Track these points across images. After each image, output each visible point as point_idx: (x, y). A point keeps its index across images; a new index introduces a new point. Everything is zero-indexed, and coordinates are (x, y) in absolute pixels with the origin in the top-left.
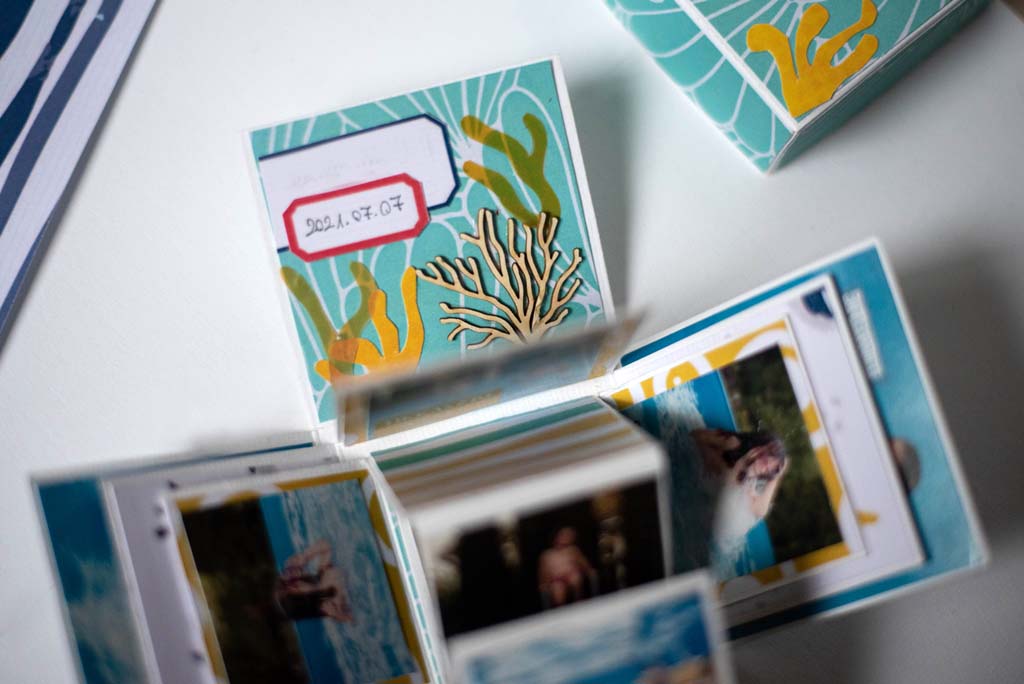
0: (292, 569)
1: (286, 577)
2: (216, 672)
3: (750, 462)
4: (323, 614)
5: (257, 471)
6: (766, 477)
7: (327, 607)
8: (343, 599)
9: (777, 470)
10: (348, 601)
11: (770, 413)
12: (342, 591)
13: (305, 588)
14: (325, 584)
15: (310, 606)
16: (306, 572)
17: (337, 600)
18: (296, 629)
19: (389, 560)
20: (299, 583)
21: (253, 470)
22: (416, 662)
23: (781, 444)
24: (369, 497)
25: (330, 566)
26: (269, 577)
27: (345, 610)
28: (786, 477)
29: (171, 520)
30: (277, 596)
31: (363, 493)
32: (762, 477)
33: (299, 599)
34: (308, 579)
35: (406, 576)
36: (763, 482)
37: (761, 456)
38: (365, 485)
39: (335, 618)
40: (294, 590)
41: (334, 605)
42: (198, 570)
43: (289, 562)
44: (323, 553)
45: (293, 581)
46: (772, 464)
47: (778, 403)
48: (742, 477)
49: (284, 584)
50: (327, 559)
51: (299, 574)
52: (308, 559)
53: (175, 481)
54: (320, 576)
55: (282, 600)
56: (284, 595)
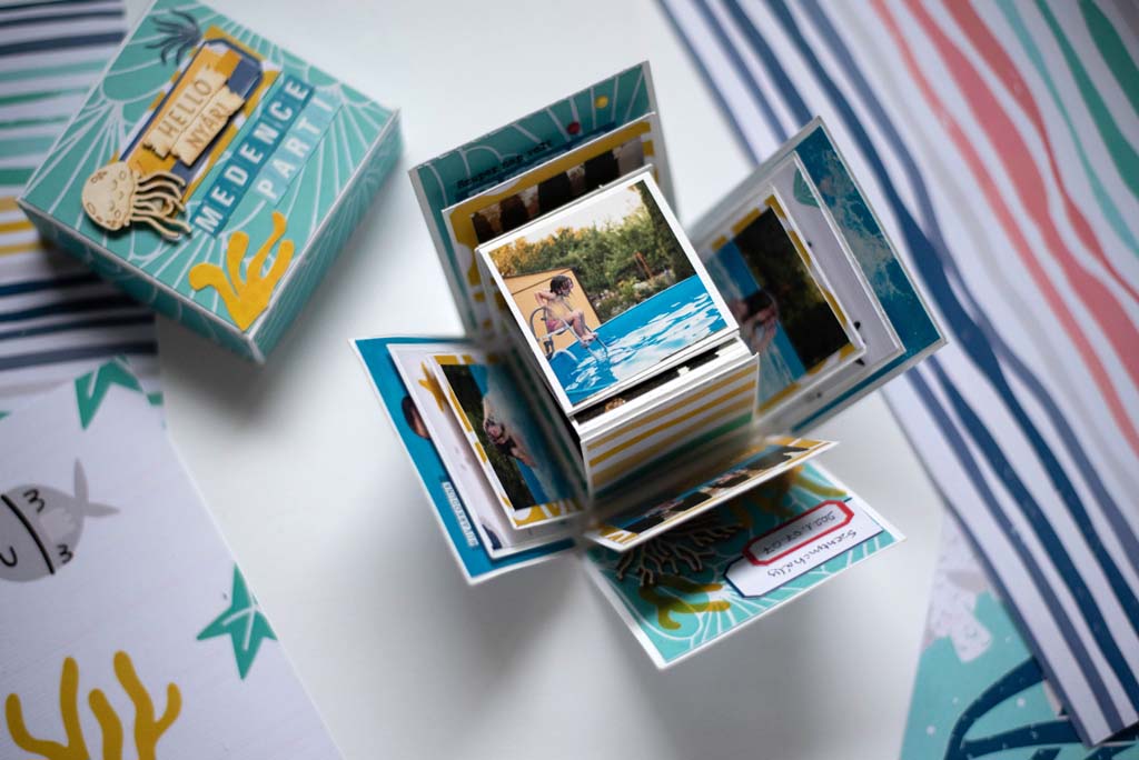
0: (772, 326)
1: (773, 319)
2: (794, 234)
5: (816, 395)
7: (743, 308)
13: (760, 316)
14: (750, 323)
16: (763, 328)
18: (757, 285)
21: (819, 395)
25: (750, 339)
26: (783, 317)
29: (855, 336)
30: (775, 304)
34: (759, 324)
39: (737, 302)
40: (766, 312)
41: (740, 311)
42: (826, 303)
43: (775, 330)
45: (768, 318)
49: (773, 314)
50: (753, 342)
51: (767, 325)
52: (764, 338)
53: (860, 365)
54: (754, 328)
55: (771, 302)
56: (771, 307)
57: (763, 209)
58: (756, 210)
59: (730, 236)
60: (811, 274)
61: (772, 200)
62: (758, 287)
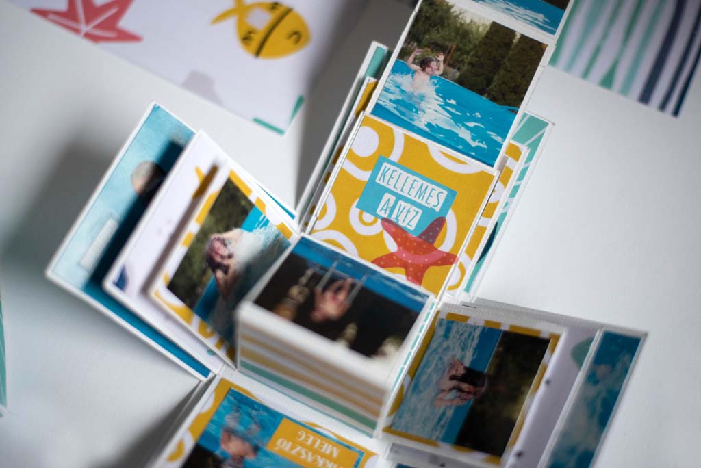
0: (465, 399)
1: (471, 396)
2: (545, 369)
3: (222, 257)
6: (224, 243)
7: (461, 371)
8: (449, 371)
9: (218, 239)
10: (447, 369)
11: (198, 265)
12: (447, 376)
13: (465, 386)
14: (454, 383)
16: (459, 394)
17: (453, 372)
18: (487, 369)
19: (409, 378)
20: (467, 390)
22: (437, 323)
23: (207, 247)
24: (393, 416)
25: (443, 391)
26: (480, 401)
27: (452, 366)
28: (219, 232)
30: (483, 390)
31: (394, 419)
32: (225, 245)
34: (460, 390)
35: (406, 367)
36: (227, 242)
37: (217, 253)
38: (389, 424)
39: (462, 364)
40: (472, 388)
41: (457, 370)
42: (514, 424)
43: (465, 403)
44: (441, 399)
45: (469, 393)
46: (217, 245)
47: (191, 264)
48: (230, 256)
49: (475, 394)
50: (441, 395)
51: (463, 395)
52: (452, 400)
55: (483, 386)
56: (479, 389)
57: (544, 335)
58: (539, 332)
59: (505, 327)
60: (527, 399)
61: (557, 338)
62: (486, 371)
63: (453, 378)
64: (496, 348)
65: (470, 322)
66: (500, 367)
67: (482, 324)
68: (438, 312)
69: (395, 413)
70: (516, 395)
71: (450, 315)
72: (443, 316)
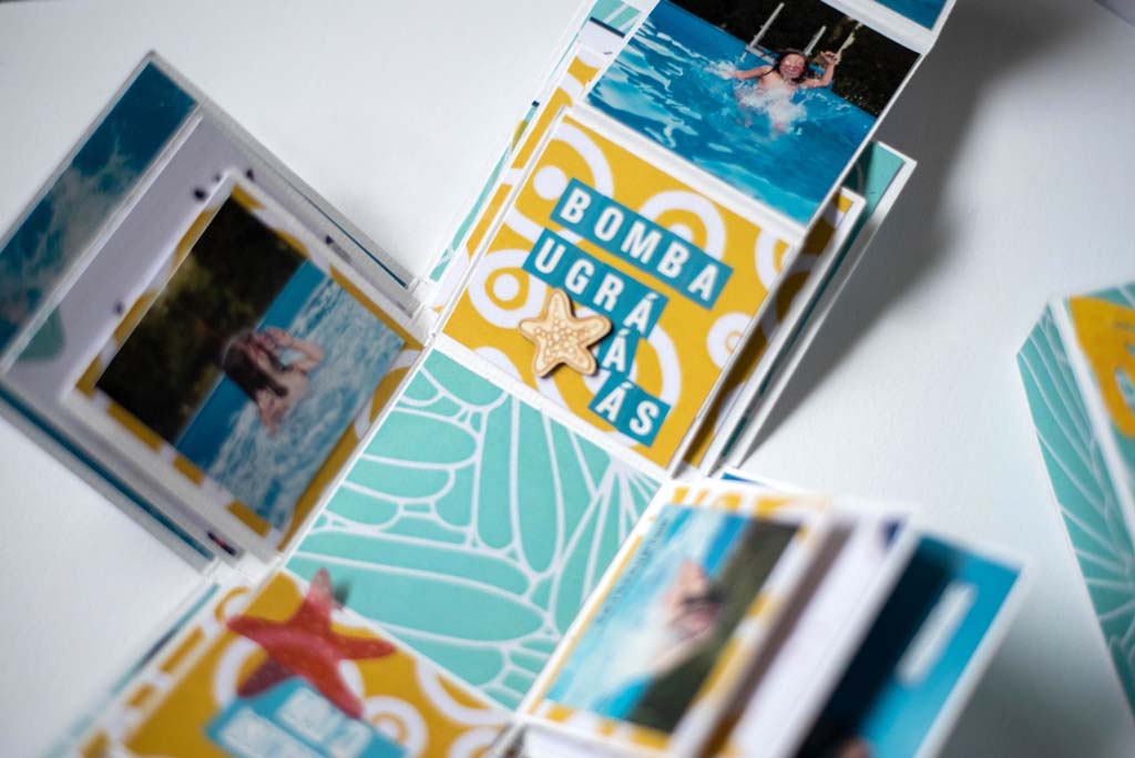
0: (268, 336)
1: (258, 338)
2: (117, 333)
4: (255, 399)
5: (332, 245)
7: (265, 397)
8: (285, 408)
10: (288, 413)
12: (291, 402)
13: (263, 364)
14: (284, 380)
15: (251, 381)
16: (277, 353)
17: (278, 403)
18: (219, 381)
19: (360, 427)
20: (262, 354)
21: (329, 240)
22: (288, 525)
24: (399, 365)
25: (304, 373)
26: (244, 321)
27: (277, 417)
29: (217, 195)
30: (233, 341)
31: (396, 359)
33: (249, 364)
34: (273, 360)
35: (358, 454)
38: (408, 354)
39: (260, 412)
40: (252, 353)
41: (272, 403)
42: (193, 250)
43: (271, 330)
44: (310, 357)
45: (260, 347)
49: (249, 340)
50: (308, 365)
51: (270, 347)
52: (291, 346)
53: (255, 174)
54: (286, 369)
55: (232, 350)
56: (241, 345)
57: (101, 401)
58: (111, 413)
59: (168, 452)
60: (162, 288)
61: (83, 385)
62: (221, 377)
63: (281, 392)
64: (194, 415)
65: (227, 497)
66: (195, 373)
67: (209, 484)
68: (281, 547)
69: (393, 369)
70: (181, 303)
71: (261, 530)
72: (275, 535)
